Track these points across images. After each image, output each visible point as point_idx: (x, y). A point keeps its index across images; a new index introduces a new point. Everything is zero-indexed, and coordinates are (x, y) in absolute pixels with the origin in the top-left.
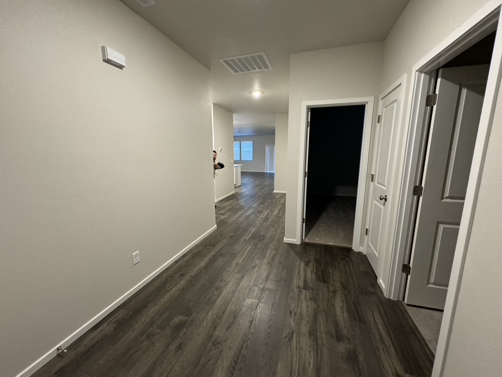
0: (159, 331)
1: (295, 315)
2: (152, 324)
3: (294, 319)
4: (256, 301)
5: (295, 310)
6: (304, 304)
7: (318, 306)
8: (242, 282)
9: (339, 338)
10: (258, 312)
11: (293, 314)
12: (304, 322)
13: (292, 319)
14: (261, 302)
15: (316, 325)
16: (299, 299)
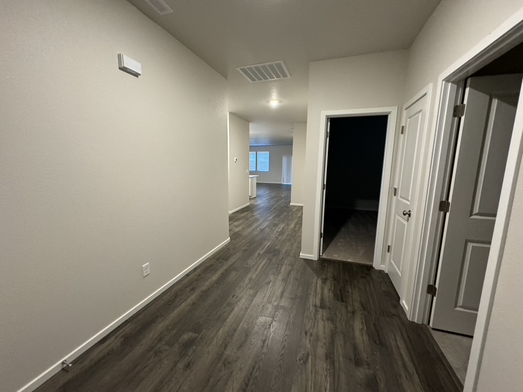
0: (167, 348)
1: (311, 336)
2: (160, 339)
3: (310, 341)
4: (269, 319)
5: (311, 331)
6: (321, 324)
7: (336, 327)
8: (256, 298)
9: (358, 362)
10: (271, 330)
11: (309, 335)
12: (320, 344)
13: (308, 341)
14: (275, 321)
15: (334, 348)
16: (315, 319)
